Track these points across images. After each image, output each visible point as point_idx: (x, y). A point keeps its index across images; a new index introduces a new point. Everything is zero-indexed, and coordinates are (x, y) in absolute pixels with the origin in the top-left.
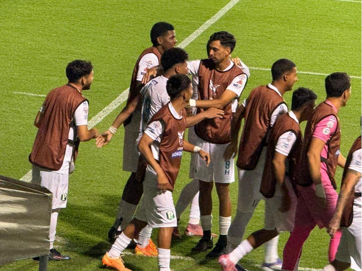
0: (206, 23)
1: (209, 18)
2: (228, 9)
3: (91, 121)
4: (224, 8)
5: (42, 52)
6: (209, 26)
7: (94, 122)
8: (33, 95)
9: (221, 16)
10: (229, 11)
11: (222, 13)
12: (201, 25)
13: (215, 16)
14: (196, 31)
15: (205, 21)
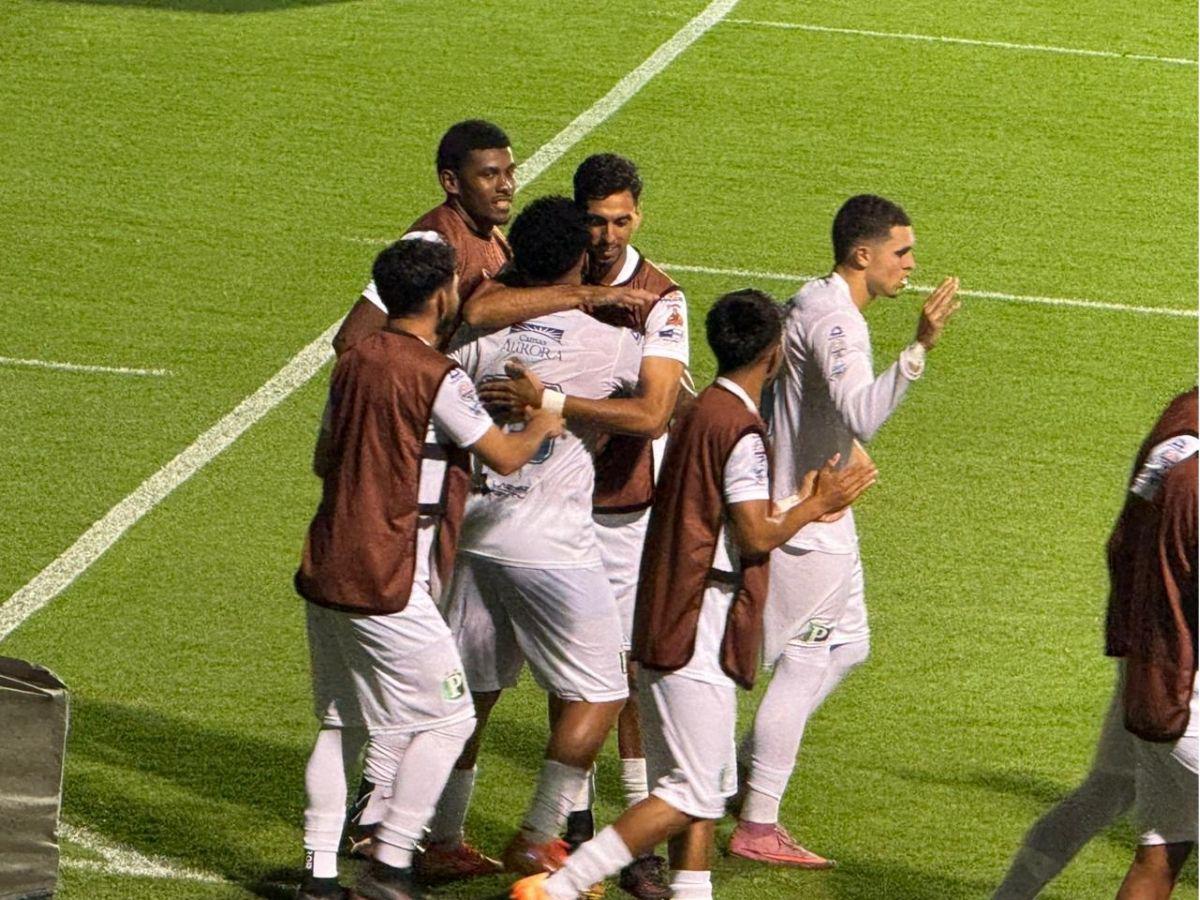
1: (587, 104)
4: (635, 72)
7: (203, 452)
11: (630, 87)
12: (559, 128)
13: (605, 99)
15: (574, 116)
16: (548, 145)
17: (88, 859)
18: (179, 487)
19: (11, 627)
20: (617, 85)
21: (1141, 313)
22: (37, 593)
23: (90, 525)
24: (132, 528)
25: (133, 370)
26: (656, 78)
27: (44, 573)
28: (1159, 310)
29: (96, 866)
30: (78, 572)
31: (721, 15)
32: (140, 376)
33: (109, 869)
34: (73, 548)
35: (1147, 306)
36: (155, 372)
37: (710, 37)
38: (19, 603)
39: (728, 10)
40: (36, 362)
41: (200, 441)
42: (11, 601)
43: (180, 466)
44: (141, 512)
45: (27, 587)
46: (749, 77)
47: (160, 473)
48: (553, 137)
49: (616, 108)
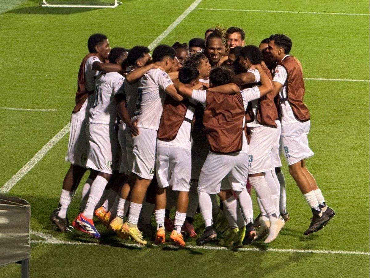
0: (158, 38)
1: (161, 33)
2: (176, 25)
3: (64, 129)
4: (173, 24)
5: (19, 71)
6: (161, 40)
7: (66, 130)
8: (13, 109)
9: (171, 30)
10: (177, 26)
11: (172, 28)
12: (154, 40)
13: (165, 31)
14: (150, 45)
15: (158, 36)
16: (151, 44)
17: (41, 240)
18: (60, 140)
19: (18, 180)
20: (168, 28)
21: (307, 80)
22: (24, 170)
23: (37, 151)
24: (48, 152)
25: (47, 110)
26: (178, 25)
27: (26, 165)
28: (311, 79)
29: (43, 242)
30: (35, 164)
31: (194, 7)
32: (49, 111)
33: (46, 242)
34: (33, 158)
35: (308, 78)
36: (52, 110)
37: (192, 13)
38: (20, 173)
39: (196, 6)
40: (21, 109)
41: (65, 128)
42: (18, 173)
43: (60, 135)
44: (51, 147)
45: (22, 169)
46: (202, 23)
47: (55, 137)
48: (152, 42)
49: (168, 34)
